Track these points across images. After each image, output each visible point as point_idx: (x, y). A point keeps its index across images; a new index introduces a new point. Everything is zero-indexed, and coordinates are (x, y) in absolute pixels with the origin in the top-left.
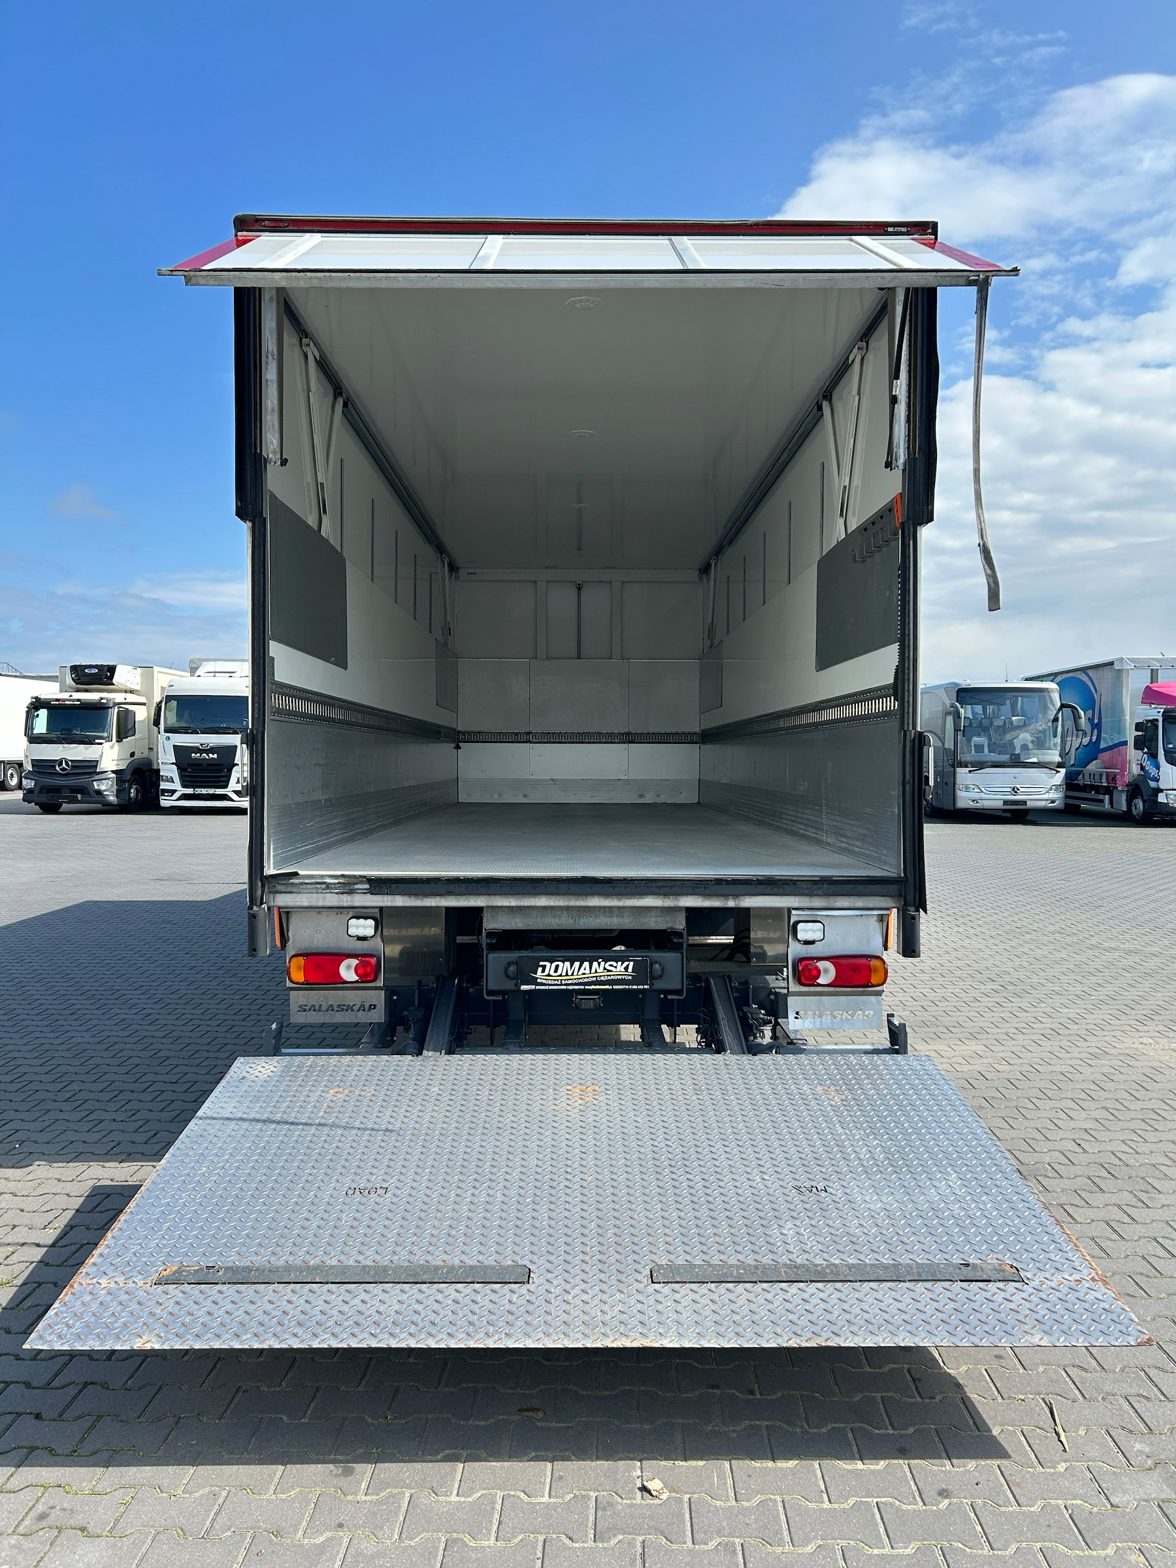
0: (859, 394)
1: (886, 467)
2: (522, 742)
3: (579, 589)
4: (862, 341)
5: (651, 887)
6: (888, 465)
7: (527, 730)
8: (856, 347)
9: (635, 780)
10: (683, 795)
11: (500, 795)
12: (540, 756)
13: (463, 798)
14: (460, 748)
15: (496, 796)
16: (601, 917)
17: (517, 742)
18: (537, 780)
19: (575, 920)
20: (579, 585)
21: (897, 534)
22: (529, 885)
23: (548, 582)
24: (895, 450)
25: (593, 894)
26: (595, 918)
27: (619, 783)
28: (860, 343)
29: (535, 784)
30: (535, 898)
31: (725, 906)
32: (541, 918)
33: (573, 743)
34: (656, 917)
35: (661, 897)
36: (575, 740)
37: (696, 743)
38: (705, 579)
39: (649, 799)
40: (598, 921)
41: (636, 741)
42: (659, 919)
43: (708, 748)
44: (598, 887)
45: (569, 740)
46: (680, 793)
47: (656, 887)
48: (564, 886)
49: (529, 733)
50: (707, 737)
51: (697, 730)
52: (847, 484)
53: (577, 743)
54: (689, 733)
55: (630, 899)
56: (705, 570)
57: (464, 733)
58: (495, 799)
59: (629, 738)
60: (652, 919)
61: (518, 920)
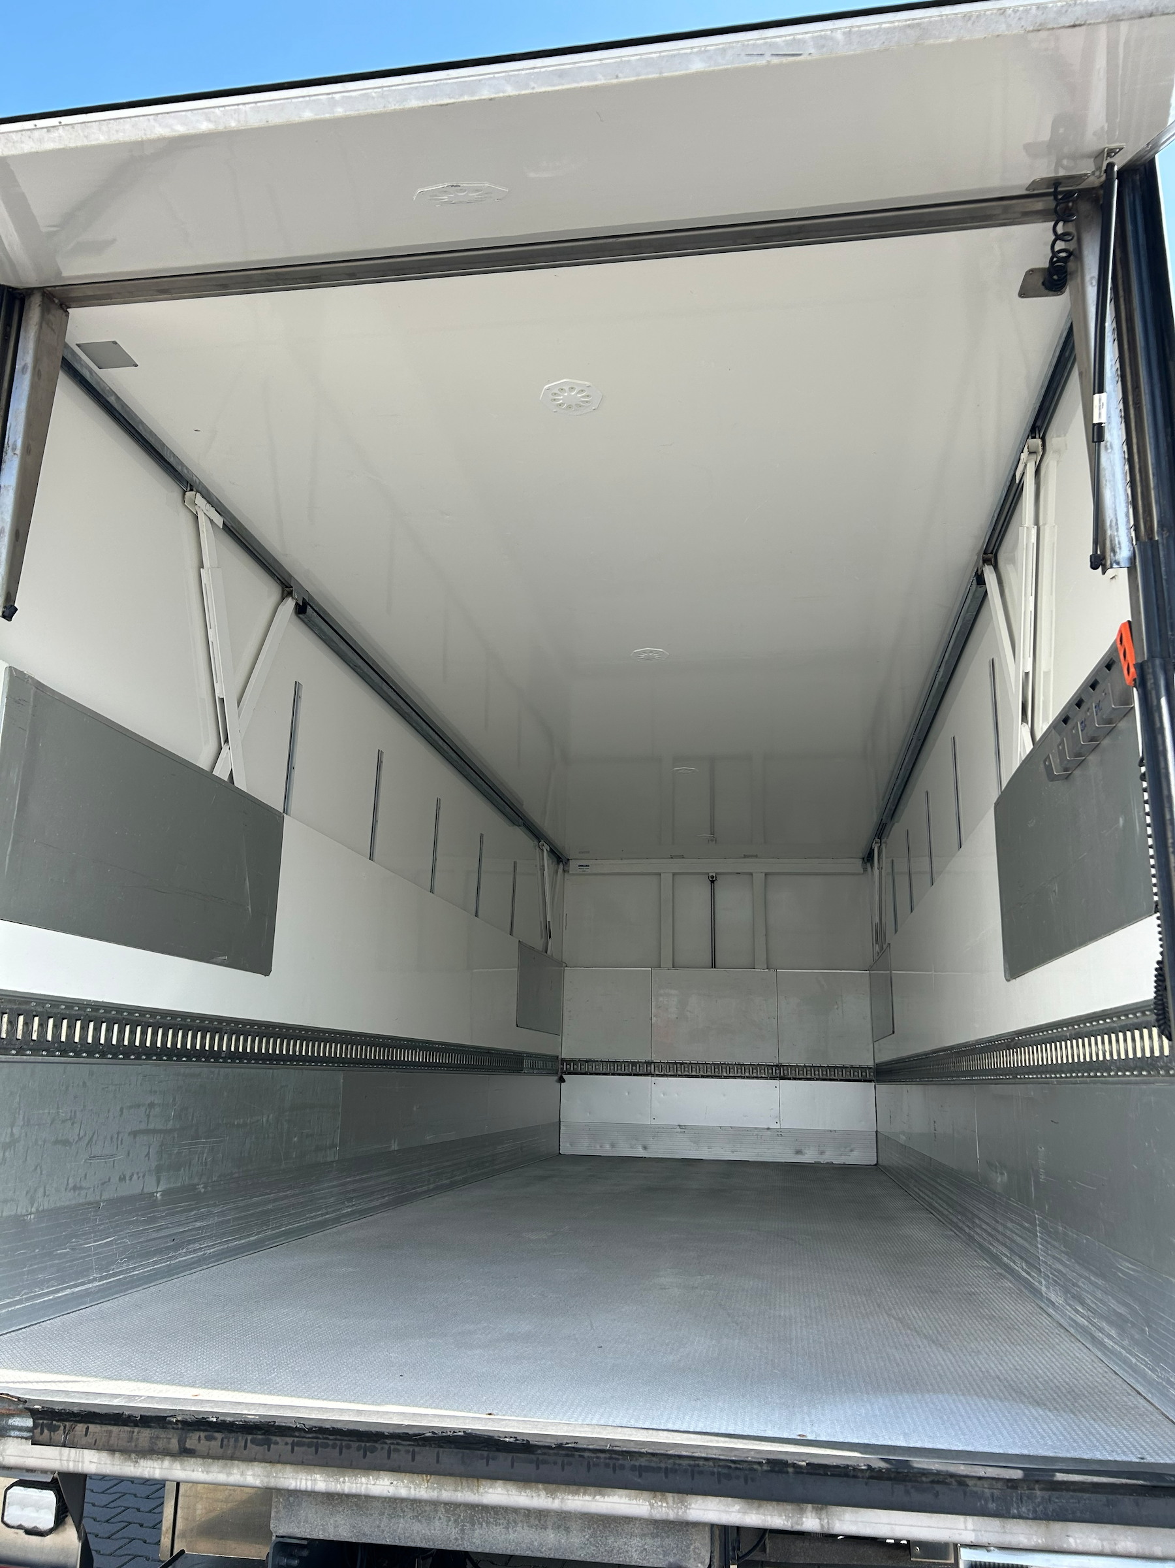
0: (1037, 523)
1: (1094, 566)
2: (641, 1075)
3: (712, 882)
4: (1034, 437)
5: (622, 1467)
6: (1098, 562)
7: (648, 1059)
8: (1026, 450)
9: (789, 1131)
10: (855, 1153)
11: (613, 1146)
12: (664, 1094)
13: (566, 1148)
14: (564, 1081)
15: (608, 1147)
16: (519, 1528)
17: (635, 1075)
18: (659, 1127)
19: (463, 1530)
20: (712, 877)
21: (1128, 700)
22: (355, 1445)
23: (674, 874)
24: (1109, 532)
25: (494, 1477)
26: (507, 1528)
27: (769, 1133)
28: (1030, 441)
29: (657, 1131)
30: (367, 1476)
31: (797, 1528)
32: (390, 1517)
33: (708, 1077)
34: (643, 1536)
35: (646, 1494)
36: (709, 1074)
37: (870, 1081)
38: (869, 869)
39: (809, 1157)
40: (512, 1536)
41: (790, 1076)
42: (649, 1541)
43: (882, 1088)
44: (504, 1459)
45: (702, 1073)
46: (852, 1151)
47: (633, 1468)
48: (427, 1455)
49: (649, 1063)
50: (883, 1073)
51: (871, 1063)
52: (1029, 669)
53: (712, 1077)
54: (860, 1067)
55: (576, 1493)
56: (868, 858)
57: (569, 1062)
58: (607, 1151)
59: (779, 1072)
60: (635, 1541)
61: (340, 1519)
